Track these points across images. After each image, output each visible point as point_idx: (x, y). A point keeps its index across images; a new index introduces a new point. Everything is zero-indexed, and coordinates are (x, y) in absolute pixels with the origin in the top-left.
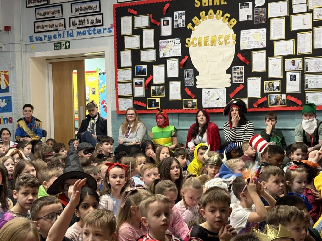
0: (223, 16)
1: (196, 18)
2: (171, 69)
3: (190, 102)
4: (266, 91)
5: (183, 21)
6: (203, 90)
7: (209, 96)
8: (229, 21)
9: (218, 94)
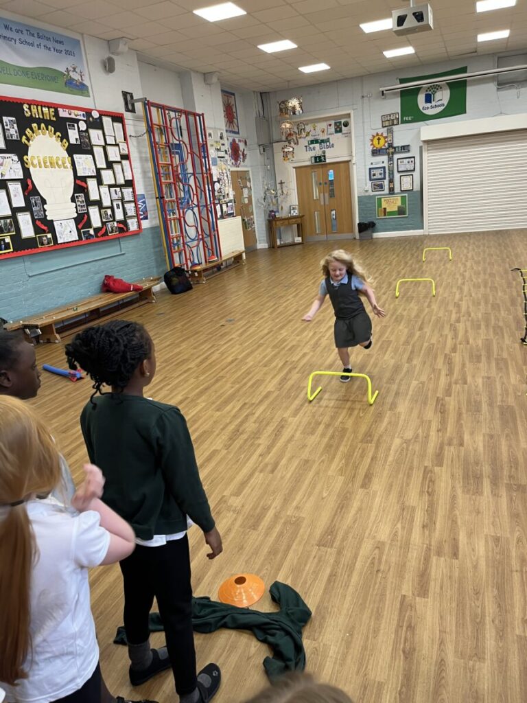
0: (55, 134)
1: (28, 130)
2: (15, 196)
3: (45, 238)
4: (104, 220)
5: (16, 132)
6: (54, 222)
7: (63, 229)
8: (61, 141)
9: (69, 226)
